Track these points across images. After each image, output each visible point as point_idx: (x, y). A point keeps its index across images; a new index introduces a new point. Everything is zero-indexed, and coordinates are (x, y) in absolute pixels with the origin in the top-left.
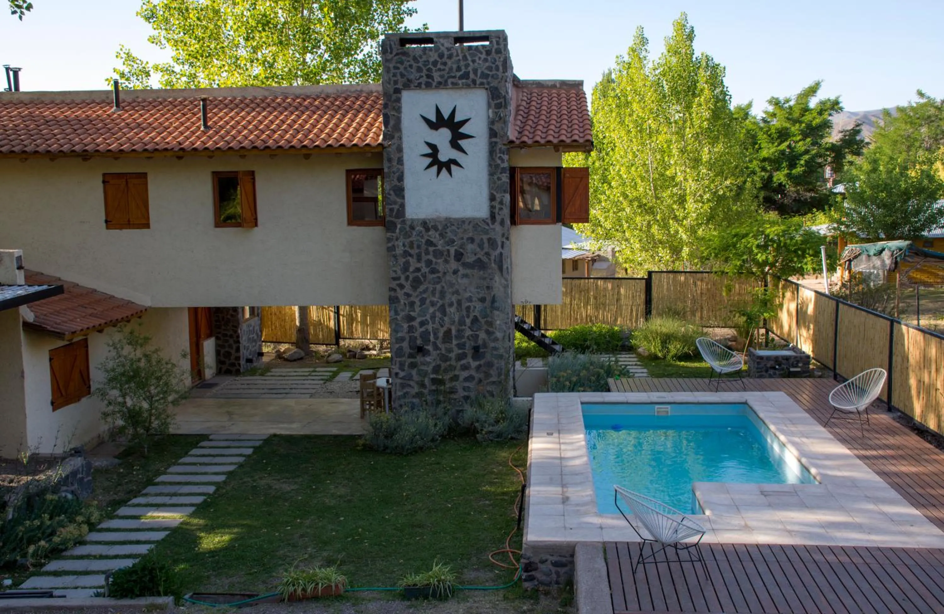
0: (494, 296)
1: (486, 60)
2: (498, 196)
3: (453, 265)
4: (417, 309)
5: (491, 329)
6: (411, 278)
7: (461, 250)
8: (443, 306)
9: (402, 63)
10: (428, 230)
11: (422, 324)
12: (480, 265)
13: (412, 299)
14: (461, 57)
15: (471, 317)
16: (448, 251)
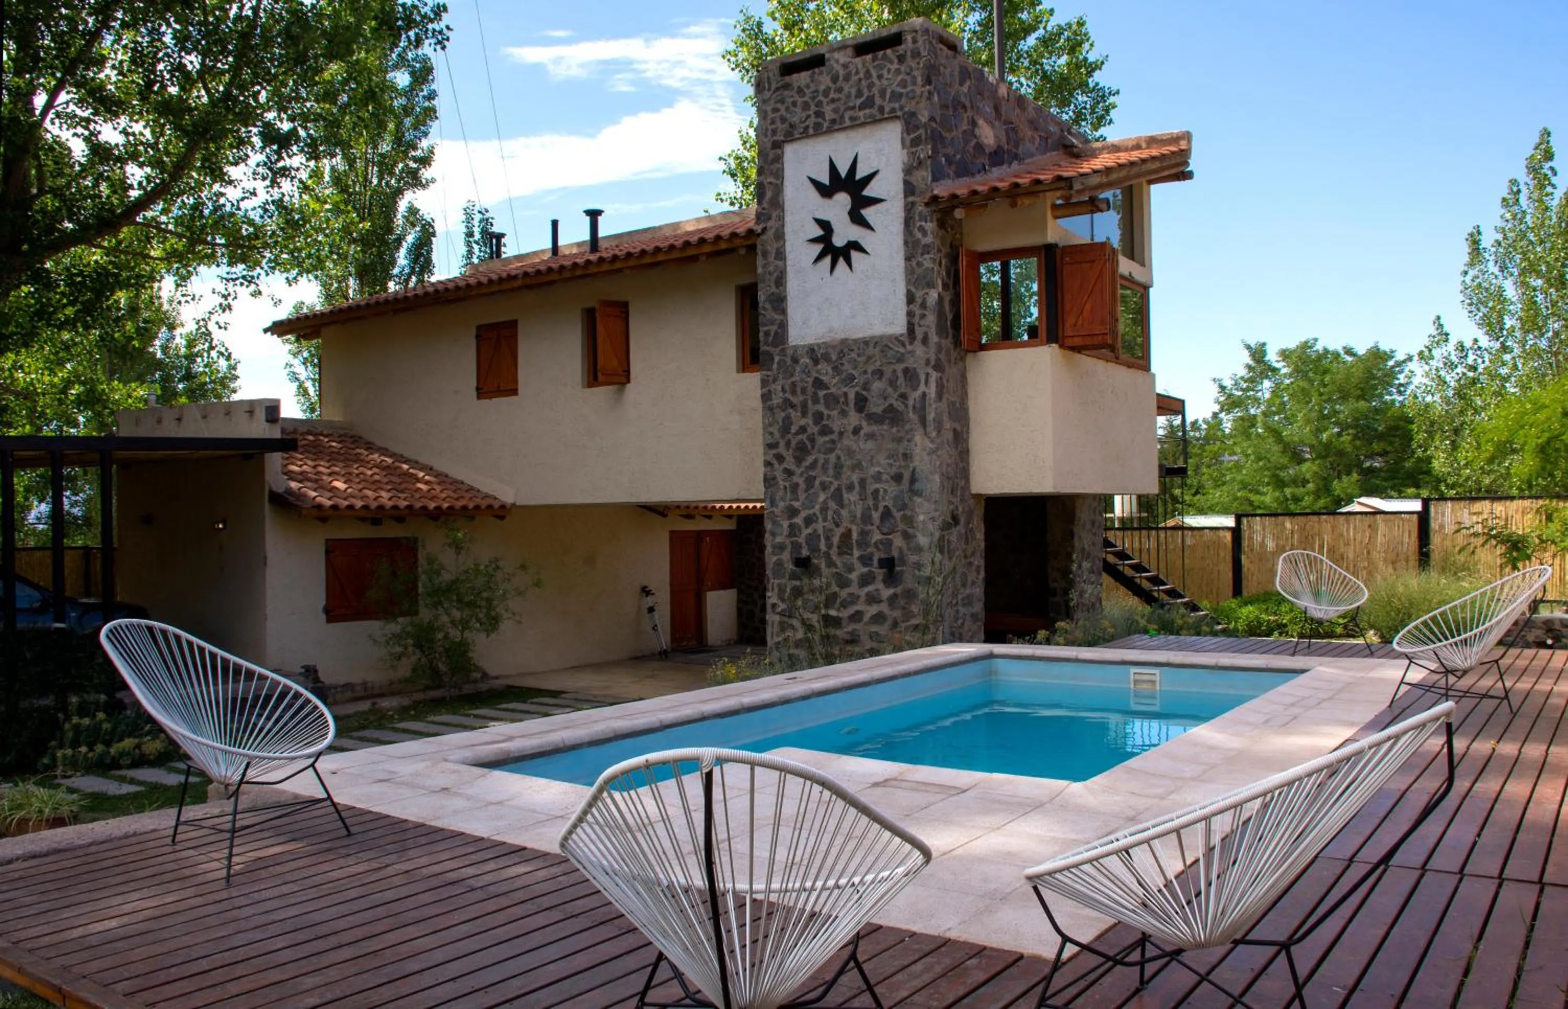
0: (914, 470)
1: (898, 72)
2: (919, 294)
3: (854, 419)
4: (802, 496)
5: (910, 531)
6: (793, 444)
7: (864, 393)
8: (838, 489)
9: (782, 101)
10: (816, 362)
11: (809, 521)
12: (892, 416)
13: (796, 479)
14: (862, 75)
15: (881, 509)
16: (845, 394)
